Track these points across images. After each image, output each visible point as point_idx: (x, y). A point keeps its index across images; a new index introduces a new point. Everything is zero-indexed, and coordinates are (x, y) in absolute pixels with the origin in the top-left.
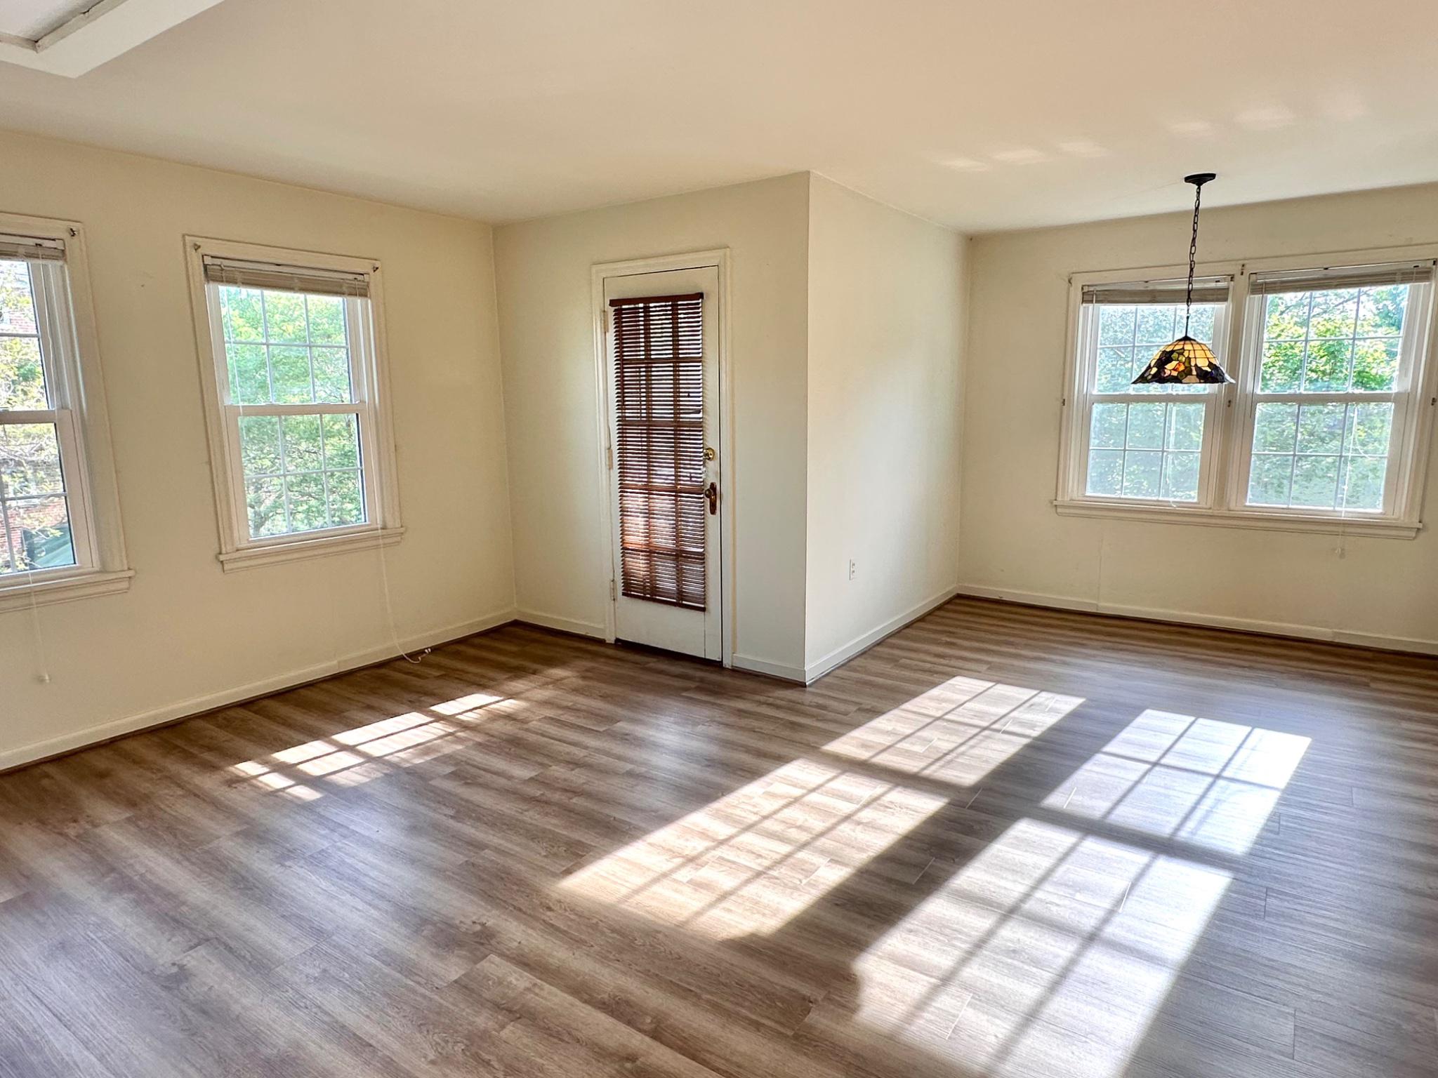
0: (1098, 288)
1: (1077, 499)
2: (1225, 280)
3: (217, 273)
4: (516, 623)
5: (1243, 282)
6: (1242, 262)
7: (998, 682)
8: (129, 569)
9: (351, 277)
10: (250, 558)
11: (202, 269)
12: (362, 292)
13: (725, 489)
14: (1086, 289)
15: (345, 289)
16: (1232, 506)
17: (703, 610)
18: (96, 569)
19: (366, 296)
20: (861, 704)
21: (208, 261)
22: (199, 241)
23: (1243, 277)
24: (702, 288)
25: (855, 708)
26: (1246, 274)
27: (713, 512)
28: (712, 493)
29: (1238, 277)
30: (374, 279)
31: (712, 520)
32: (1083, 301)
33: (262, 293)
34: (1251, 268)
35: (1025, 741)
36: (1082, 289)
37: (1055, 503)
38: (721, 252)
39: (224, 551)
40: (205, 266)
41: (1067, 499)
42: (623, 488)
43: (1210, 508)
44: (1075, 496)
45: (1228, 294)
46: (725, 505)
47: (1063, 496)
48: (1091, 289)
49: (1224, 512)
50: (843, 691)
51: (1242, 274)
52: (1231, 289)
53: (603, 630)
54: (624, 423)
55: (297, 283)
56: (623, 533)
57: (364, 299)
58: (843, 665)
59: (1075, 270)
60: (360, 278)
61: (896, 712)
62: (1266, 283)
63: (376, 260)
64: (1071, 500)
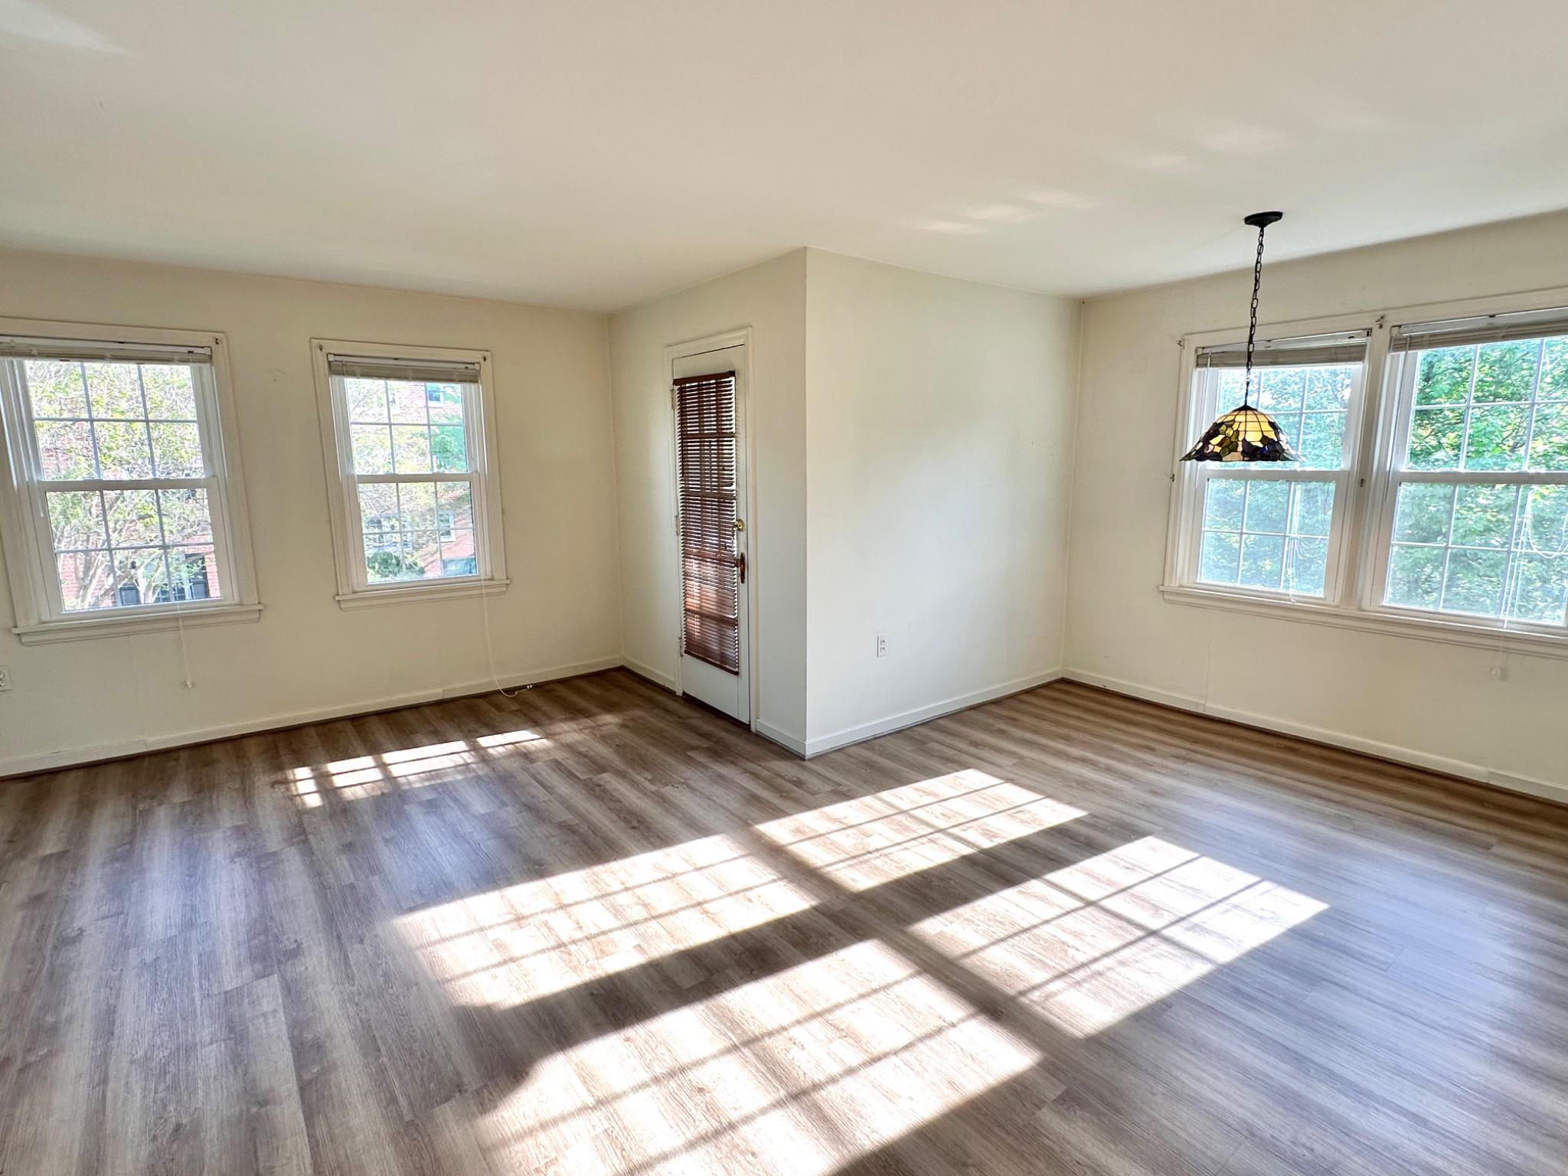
0: (1214, 350)
1: (1188, 585)
2: (1359, 335)
3: (342, 367)
4: (622, 669)
5: (1382, 337)
6: (1381, 313)
7: (1008, 780)
8: (259, 603)
9: (464, 366)
10: (364, 599)
11: (326, 365)
12: (474, 380)
13: (751, 560)
14: (1200, 352)
15: (455, 377)
16: (1365, 605)
17: (737, 673)
18: (236, 602)
19: (476, 382)
20: (839, 785)
21: (331, 358)
22: (322, 342)
23: (1381, 331)
24: (736, 366)
25: (828, 788)
26: (1387, 326)
27: (743, 582)
28: (741, 562)
29: (1376, 330)
30: (486, 369)
31: (743, 587)
32: (1198, 365)
33: (386, 384)
34: (1393, 319)
35: (967, 851)
36: (1196, 351)
37: (1162, 588)
38: (744, 332)
39: (340, 593)
40: (329, 363)
41: (1175, 584)
42: (686, 555)
43: (1337, 607)
44: (1185, 582)
45: (1365, 351)
46: (751, 573)
47: (1171, 579)
48: (1206, 351)
49: (1352, 611)
50: (837, 770)
51: (1381, 327)
52: (1368, 346)
53: (673, 683)
54: (687, 493)
55: (411, 374)
56: (686, 595)
57: (476, 385)
58: (864, 742)
59: (1190, 330)
60: (470, 366)
61: (868, 799)
62: (1411, 337)
63: (487, 351)
64: (1181, 586)
